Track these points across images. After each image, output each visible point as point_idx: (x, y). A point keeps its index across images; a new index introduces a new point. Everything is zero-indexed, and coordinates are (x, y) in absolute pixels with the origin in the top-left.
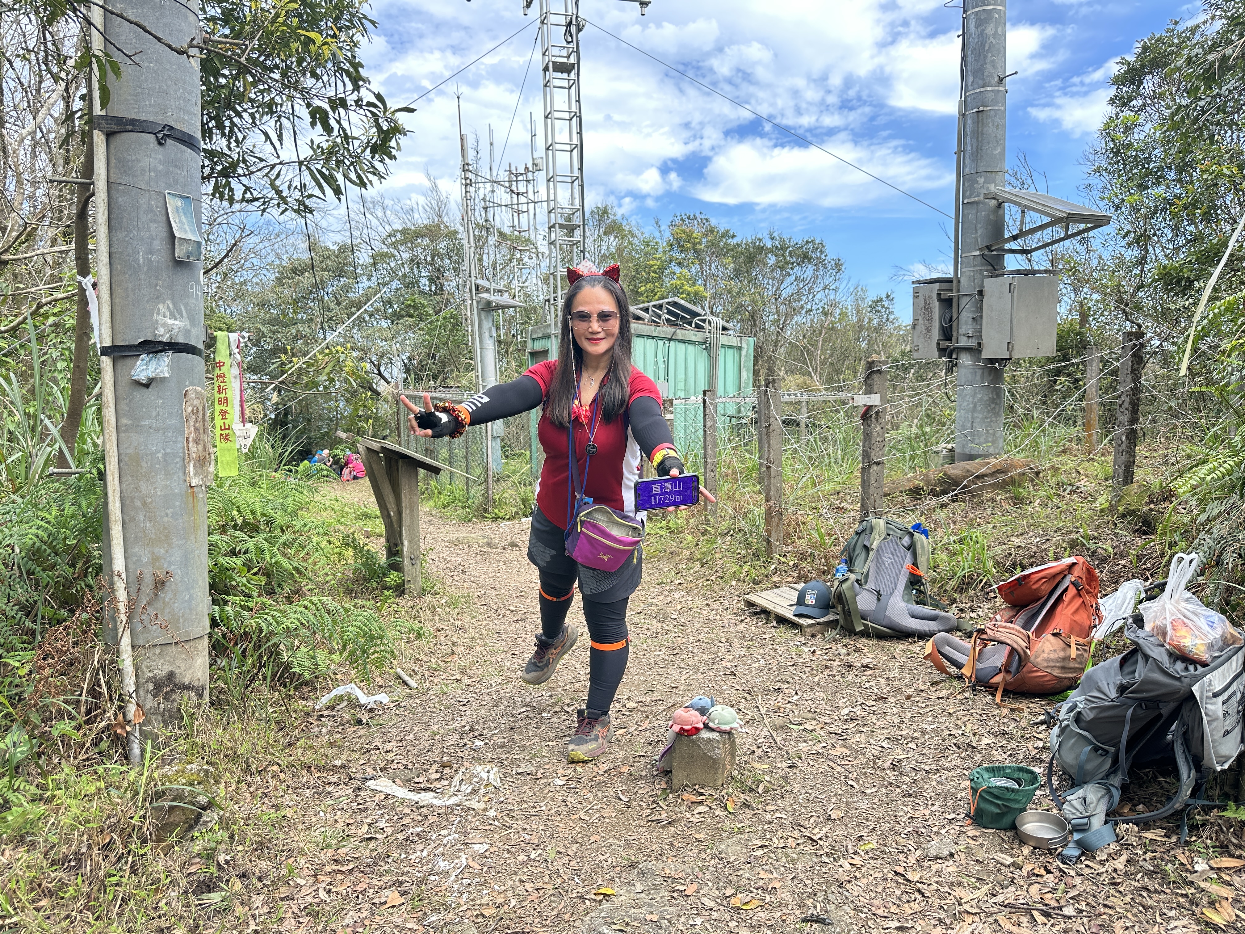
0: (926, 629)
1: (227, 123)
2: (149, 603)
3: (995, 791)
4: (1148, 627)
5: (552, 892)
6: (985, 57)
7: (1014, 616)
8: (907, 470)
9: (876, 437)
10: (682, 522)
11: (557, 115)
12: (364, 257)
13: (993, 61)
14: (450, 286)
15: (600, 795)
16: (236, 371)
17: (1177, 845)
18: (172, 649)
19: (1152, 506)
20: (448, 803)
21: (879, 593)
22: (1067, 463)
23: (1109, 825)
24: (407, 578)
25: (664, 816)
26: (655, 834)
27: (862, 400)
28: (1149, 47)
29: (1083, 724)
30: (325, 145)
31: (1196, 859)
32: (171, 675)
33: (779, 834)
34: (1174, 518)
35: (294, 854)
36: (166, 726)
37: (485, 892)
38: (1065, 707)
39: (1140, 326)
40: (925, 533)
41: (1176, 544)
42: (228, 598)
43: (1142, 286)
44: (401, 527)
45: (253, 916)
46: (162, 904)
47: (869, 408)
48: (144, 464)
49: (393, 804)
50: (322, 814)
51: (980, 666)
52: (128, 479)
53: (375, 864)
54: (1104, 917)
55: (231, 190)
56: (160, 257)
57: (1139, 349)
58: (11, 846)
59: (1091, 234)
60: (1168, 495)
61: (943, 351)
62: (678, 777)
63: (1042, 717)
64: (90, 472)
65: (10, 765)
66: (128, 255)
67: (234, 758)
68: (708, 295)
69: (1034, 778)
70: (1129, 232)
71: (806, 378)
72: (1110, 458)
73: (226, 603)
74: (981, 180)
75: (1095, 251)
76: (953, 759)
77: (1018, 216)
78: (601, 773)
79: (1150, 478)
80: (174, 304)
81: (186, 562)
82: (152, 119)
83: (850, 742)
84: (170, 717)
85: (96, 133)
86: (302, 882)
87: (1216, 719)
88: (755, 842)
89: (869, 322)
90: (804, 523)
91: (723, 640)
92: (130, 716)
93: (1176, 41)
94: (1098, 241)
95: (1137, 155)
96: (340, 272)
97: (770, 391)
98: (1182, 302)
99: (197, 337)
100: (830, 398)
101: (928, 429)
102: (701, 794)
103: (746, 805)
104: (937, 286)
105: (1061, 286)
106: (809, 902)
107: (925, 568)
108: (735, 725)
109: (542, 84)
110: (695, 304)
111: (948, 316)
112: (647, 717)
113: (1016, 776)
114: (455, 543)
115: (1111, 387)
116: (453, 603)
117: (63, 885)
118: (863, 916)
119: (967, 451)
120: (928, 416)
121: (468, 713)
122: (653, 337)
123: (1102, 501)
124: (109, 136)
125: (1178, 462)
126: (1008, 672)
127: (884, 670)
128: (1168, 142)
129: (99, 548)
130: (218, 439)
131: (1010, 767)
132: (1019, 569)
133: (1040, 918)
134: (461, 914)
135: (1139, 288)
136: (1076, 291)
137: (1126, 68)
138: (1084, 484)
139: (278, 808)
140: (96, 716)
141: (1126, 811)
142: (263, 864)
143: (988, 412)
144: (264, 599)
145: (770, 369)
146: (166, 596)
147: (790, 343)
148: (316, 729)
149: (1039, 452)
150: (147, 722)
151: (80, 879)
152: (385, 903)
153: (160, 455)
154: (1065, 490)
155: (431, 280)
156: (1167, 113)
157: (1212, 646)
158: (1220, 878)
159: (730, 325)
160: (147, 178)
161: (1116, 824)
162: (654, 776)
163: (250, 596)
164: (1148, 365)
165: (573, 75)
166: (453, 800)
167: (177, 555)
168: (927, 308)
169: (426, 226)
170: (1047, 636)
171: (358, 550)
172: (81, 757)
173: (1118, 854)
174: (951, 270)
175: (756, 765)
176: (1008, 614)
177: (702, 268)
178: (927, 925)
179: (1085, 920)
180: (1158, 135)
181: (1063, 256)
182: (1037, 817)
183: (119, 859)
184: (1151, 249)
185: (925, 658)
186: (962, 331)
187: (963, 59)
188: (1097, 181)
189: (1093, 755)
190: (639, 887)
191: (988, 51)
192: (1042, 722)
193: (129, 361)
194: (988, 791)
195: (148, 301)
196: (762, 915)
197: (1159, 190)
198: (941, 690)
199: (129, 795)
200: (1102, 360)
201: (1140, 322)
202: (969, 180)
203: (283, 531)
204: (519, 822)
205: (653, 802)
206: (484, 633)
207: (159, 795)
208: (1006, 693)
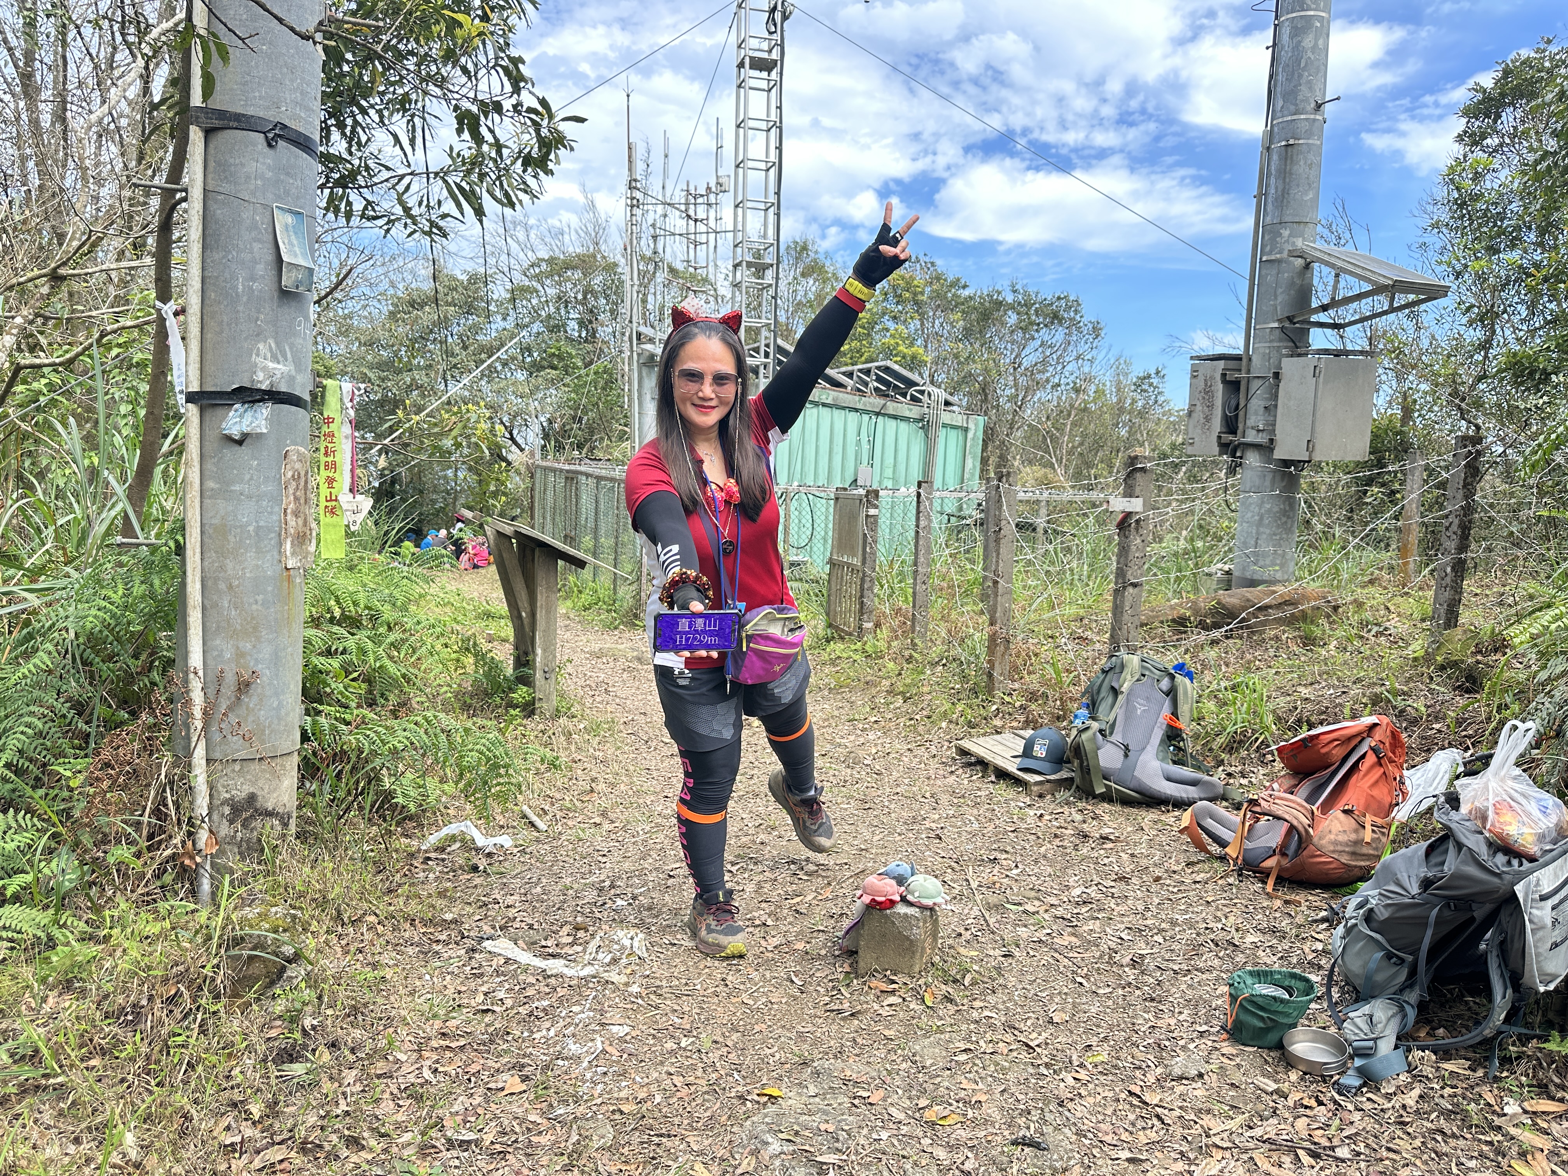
0: (1184, 795)
1: (349, 121)
2: (230, 708)
3: (1260, 1001)
4: (1464, 809)
5: (705, 1089)
6: (1300, 76)
7: (1296, 786)
8: (1170, 595)
9: (1134, 553)
10: (882, 645)
11: (751, 123)
12: (499, 291)
13: (1310, 82)
14: (604, 332)
15: (768, 975)
16: (347, 429)
17: (1483, 1081)
18: (255, 767)
19: (1479, 657)
20: (582, 974)
21: (1127, 748)
22: (1375, 596)
23: (1400, 1051)
24: (538, 695)
25: (846, 1005)
26: (835, 1027)
27: (1119, 504)
28: (1512, 71)
29: (1374, 925)
30: (466, 153)
31: (1506, 1099)
32: (252, 798)
33: (988, 1036)
34: (1506, 675)
35: (395, 1024)
36: (243, 859)
37: (624, 1084)
38: (1353, 902)
39: (1478, 428)
40: (1190, 675)
41: (1507, 707)
42: (321, 708)
43: (1485, 376)
44: (533, 631)
45: (344, 1094)
46: (236, 1072)
47: (1128, 515)
48: (231, 538)
49: (515, 970)
50: (427, 977)
51: (1249, 845)
52: (211, 555)
53: (492, 1042)
54: (1387, 1162)
55: (349, 204)
56: (264, 284)
57: (1475, 458)
58: (55, 993)
59: (1423, 307)
60: (1500, 645)
61: (1224, 447)
62: (866, 960)
63: (1324, 914)
64: (166, 544)
65: (57, 894)
66: (225, 281)
67: (322, 903)
68: (928, 359)
69: (1309, 987)
70: (1472, 306)
71: (1048, 470)
72: (1431, 593)
73: (318, 713)
74: (1286, 233)
75: (1426, 329)
76: (1209, 959)
77: (1331, 280)
78: (770, 948)
79: (1479, 622)
80: (277, 343)
81: (276, 660)
82: (261, 114)
83: (1081, 930)
84: (249, 848)
85: (193, 128)
86: (402, 1057)
87: (1543, 927)
88: (957, 1044)
89: (1132, 404)
90: (1036, 655)
91: (928, 795)
92: (201, 844)
93: (1547, 64)
94: (1431, 316)
95: (1488, 209)
96: (469, 309)
97: (1004, 486)
98: (1533, 400)
99: (303, 385)
100: (1077, 498)
101: (1199, 544)
102: (894, 982)
103: (948, 999)
104: (1221, 364)
105: (1380, 371)
106: (1021, 1121)
107: (1188, 719)
108: (939, 900)
109: (735, 83)
110: (911, 370)
111: (1233, 403)
112: (829, 884)
113: (1287, 983)
114: (598, 655)
115: (1437, 503)
116: (593, 729)
117: (118, 1043)
118: (1087, 1142)
119: (1248, 575)
120: (1201, 527)
121: (608, 865)
122: (857, 410)
123: (1417, 648)
124: (209, 133)
125: (1516, 604)
126: (1283, 854)
127: (1128, 844)
128: (1529, 194)
129: (169, 638)
130: (322, 512)
131: (1280, 973)
132: (1305, 728)
133: (1306, 1159)
134: (594, 1108)
135: (1480, 379)
136: (1400, 378)
137: (1480, 96)
138: (1396, 625)
139: (374, 966)
140: (160, 842)
141: (1422, 1035)
142: (357, 1033)
143: (1278, 527)
144: (364, 712)
145: (1002, 457)
146: (250, 701)
147: (1029, 425)
148: (422, 874)
149: (1340, 581)
150: (221, 853)
151: (138, 1036)
152: (503, 1089)
153: (251, 528)
154: (1369, 631)
155: (581, 323)
156: (1531, 158)
157: (1544, 836)
158: (1535, 1124)
159: (954, 399)
160: (252, 187)
161: (1409, 1050)
162: (835, 957)
163: (347, 707)
164: (1487, 477)
165: (774, 74)
166: (588, 971)
167: (266, 651)
168: (1208, 391)
169: (578, 256)
170: (1336, 813)
171: (480, 656)
172: (140, 891)
173: (1410, 1087)
174: (1241, 343)
175: (962, 950)
176: (1288, 783)
177: (922, 324)
178: (1166, 1158)
179: (1363, 1165)
180: (1516, 185)
181: (1385, 332)
182: (1310, 1036)
183: (185, 1017)
184: (1498, 330)
185: (1181, 832)
186: (1251, 422)
187: (1271, 77)
188: (1435, 239)
189: (1385, 963)
190: (812, 1090)
191: (1304, 69)
192: (1324, 920)
193: (220, 411)
194: (1251, 1000)
195: (246, 339)
196: (962, 1134)
197: (1515, 255)
198: (1198, 872)
199: (199, 939)
200: (1427, 468)
201: (1480, 422)
202: (1270, 232)
203: (390, 629)
204: (668, 1002)
205: (833, 988)
206: (632, 768)
207: (238, 941)
208: (1280, 881)
